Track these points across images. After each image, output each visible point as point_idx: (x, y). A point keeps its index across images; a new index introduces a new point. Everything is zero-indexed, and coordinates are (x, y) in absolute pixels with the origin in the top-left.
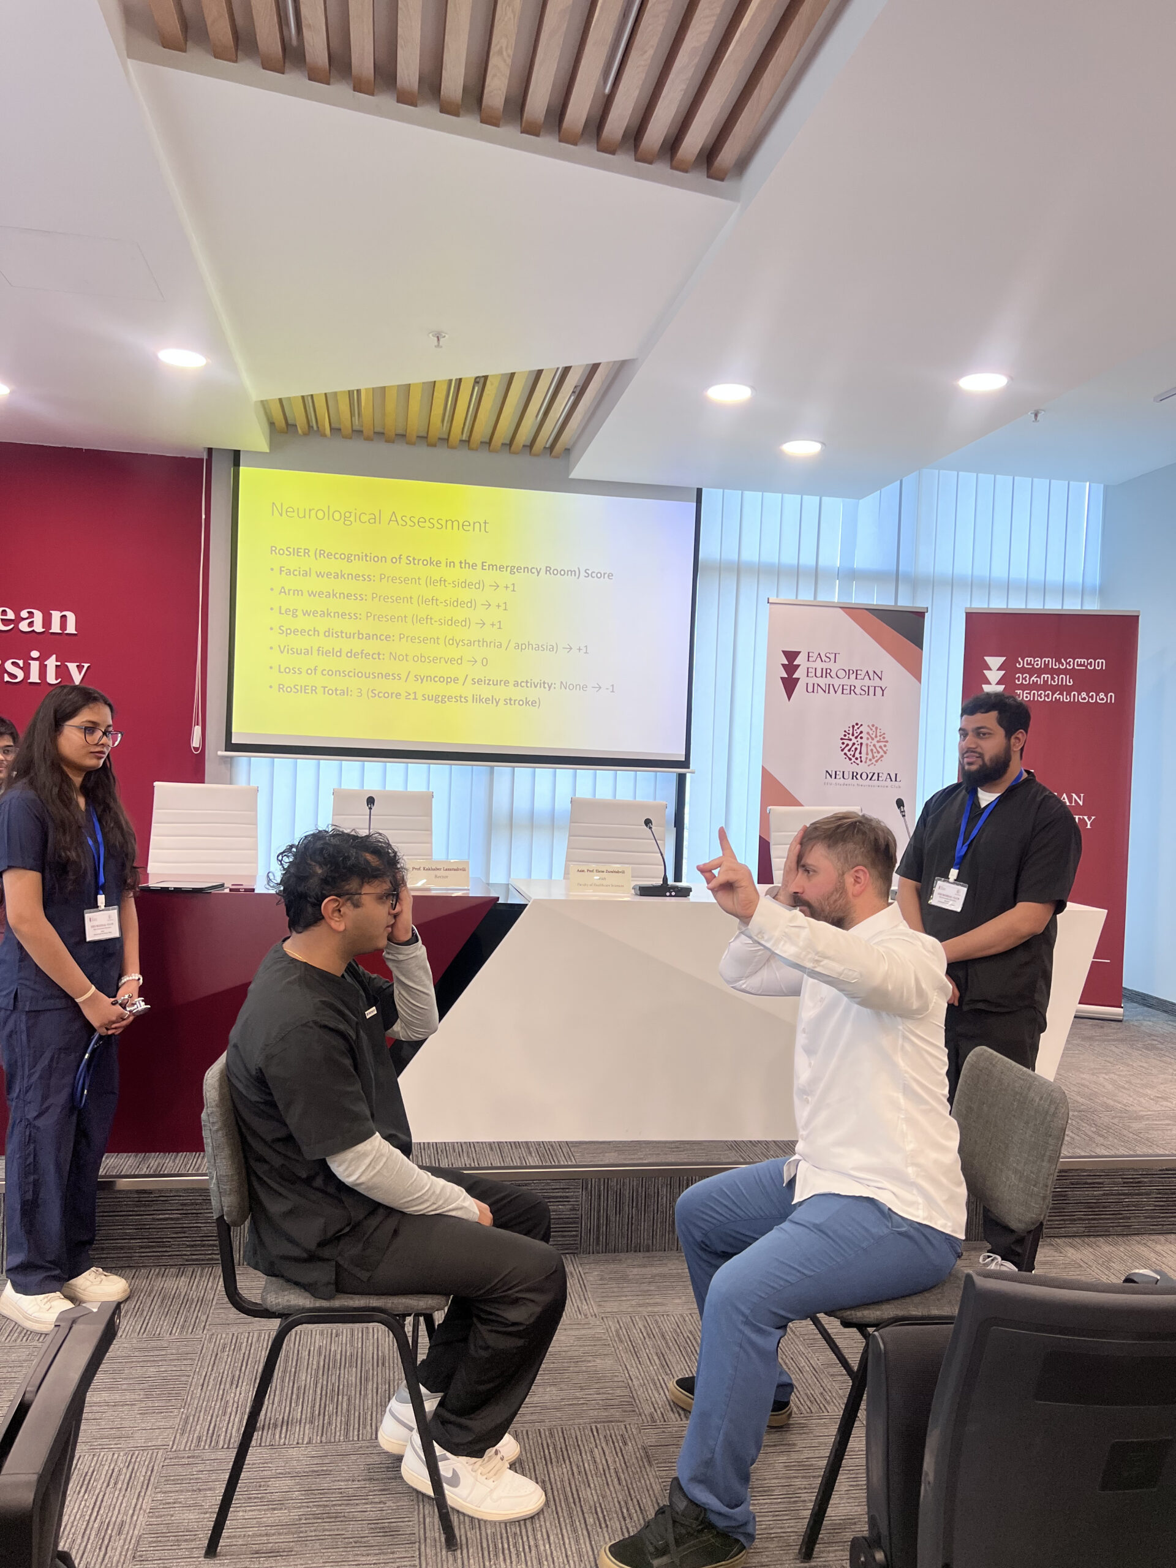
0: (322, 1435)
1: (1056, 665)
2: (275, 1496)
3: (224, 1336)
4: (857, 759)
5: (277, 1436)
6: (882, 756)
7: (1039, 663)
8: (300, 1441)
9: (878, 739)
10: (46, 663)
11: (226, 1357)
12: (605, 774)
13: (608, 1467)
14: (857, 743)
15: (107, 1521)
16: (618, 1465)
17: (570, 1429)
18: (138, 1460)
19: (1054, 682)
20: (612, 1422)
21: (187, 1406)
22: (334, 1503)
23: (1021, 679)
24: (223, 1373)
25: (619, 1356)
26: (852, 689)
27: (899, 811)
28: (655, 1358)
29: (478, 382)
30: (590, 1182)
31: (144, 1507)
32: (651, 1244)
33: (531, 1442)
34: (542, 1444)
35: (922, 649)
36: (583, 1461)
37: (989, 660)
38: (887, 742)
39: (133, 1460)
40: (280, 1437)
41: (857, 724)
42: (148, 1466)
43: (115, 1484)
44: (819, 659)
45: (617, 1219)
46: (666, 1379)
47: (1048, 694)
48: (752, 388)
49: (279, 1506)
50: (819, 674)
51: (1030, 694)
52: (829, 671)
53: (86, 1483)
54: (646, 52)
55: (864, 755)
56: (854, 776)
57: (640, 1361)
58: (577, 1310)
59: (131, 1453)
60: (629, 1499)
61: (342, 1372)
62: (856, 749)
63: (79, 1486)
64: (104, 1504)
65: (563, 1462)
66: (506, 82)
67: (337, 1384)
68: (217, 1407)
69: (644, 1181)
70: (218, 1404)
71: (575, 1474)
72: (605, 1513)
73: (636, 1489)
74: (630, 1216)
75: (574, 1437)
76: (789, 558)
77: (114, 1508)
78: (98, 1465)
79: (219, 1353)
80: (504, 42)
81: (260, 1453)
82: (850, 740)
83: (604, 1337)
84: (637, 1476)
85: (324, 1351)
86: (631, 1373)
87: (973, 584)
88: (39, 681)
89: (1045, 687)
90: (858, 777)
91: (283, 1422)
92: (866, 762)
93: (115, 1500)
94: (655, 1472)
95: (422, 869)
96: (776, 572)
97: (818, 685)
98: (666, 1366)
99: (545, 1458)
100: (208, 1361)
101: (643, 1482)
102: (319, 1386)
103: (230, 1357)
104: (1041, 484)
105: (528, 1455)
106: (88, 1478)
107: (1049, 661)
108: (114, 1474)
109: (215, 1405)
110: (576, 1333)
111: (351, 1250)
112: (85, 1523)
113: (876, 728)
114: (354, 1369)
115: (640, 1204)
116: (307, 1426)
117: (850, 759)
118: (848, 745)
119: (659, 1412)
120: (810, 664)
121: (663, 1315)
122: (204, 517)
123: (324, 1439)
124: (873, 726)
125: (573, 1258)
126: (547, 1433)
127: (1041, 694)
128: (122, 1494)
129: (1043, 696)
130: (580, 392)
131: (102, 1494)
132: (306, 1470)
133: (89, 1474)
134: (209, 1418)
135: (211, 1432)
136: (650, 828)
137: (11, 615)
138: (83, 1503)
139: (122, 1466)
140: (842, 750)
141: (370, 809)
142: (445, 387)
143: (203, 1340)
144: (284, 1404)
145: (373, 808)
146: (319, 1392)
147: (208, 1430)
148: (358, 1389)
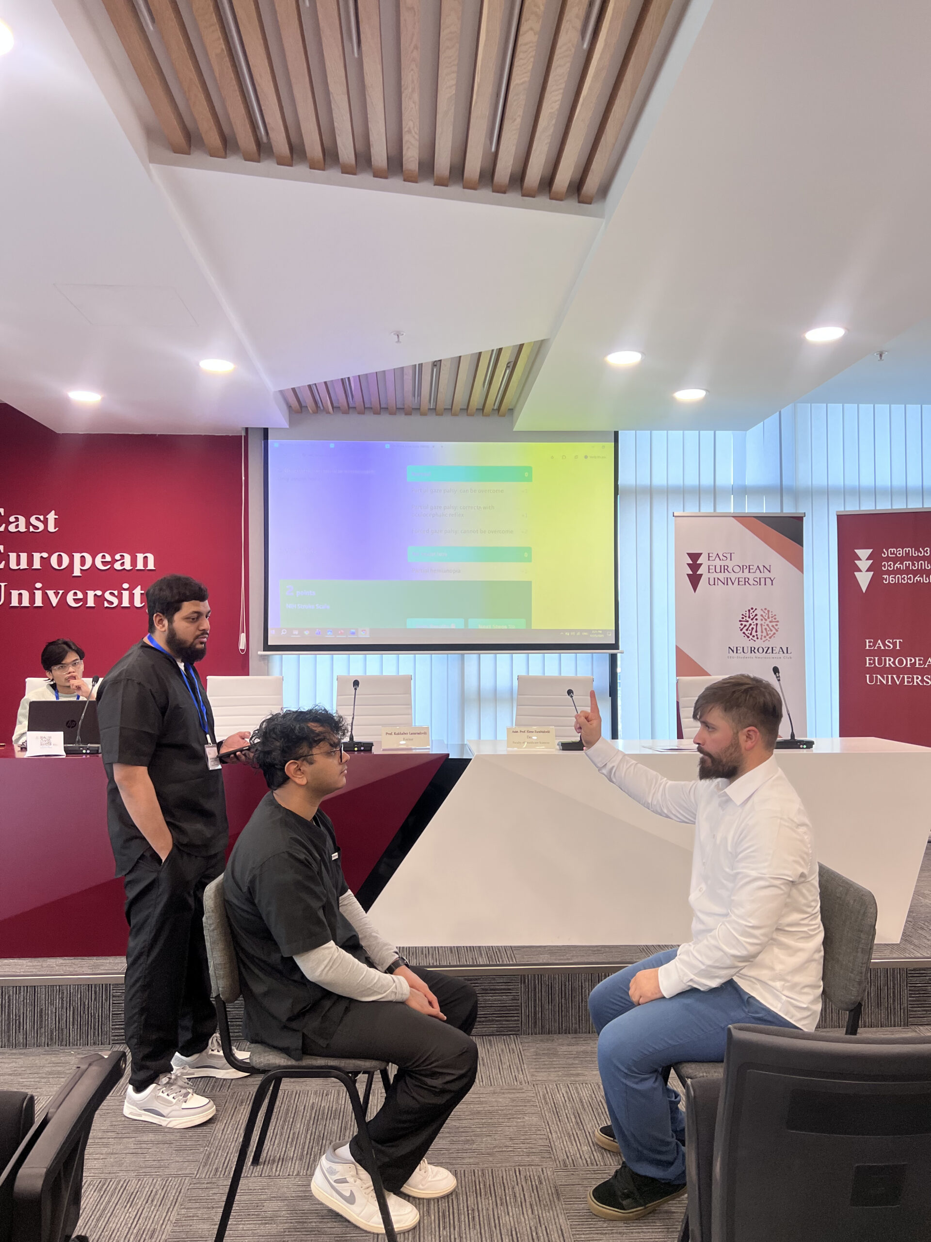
0: (308, 1169)
1: (915, 554)
2: (269, 1214)
3: (243, 1093)
4: (754, 636)
5: (274, 1170)
6: (774, 634)
7: (900, 552)
8: (291, 1173)
9: (770, 619)
10: (133, 592)
11: (242, 1110)
12: (551, 657)
13: (525, 1200)
14: (753, 624)
15: (144, 1228)
16: (533, 1199)
17: (498, 1171)
18: (171, 1184)
19: (915, 567)
20: (532, 1165)
21: (210, 1145)
22: (311, 1220)
23: (886, 566)
24: (239, 1121)
25: (544, 1115)
26: (747, 581)
27: (775, 676)
28: (572, 1117)
29: (436, 365)
30: (527, 977)
31: (171, 1219)
32: (578, 1027)
33: (467, 1179)
34: (475, 1181)
35: (802, 546)
36: (505, 1195)
37: (860, 552)
38: (778, 622)
39: (167, 1184)
40: (276, 1170)
41: (752, 609)
42: (177, 1189)
43: (152, 1201)
44: (717, 558)
45: (550, 1007)
46: (579, 1134)
47: (911, 577)
48: (643, 353)
49: (270, 1222)
50: (718, 570)
51: (895, 578)
52: (726, 567)
53: (131, 1200)
54: (515, 119)
55: (759, 633)
56: (752, 650)
57: (559, 1119)
58: (514, 1078)
59: (166, 1179)
60: (539, 1225)
61: (328, 1122)
62: (753, 628)
63: (126, 1202)
64: (143, 1216)
65: (489, 1195)
66: (417, 151)
67: (323, 1132)
68: (232, 1146)
69: (570, 977)
70: (233, 1144)
71: (498, 1205)
72: (519, 1235)
73: (545, 1218)
74: (560, 1005)
75: (501, 1176)
76: (691, 480)
77: (149, 1219)
78: (141, 1188)
79: (238, 1106)
80: (411, 124)
81: (260, 1182)
82: (747, 621)
83: (533, 1100)
84: (547, 1208)
85: (316, 1106)
86: (551, 1128)
87: (846, 492)
88: (129, 606)
89: (908, 571)
90: (756, 651)
91: (279, 1159)
92: (761, 639)
93: (150, 1213)
94: (562, 1205)
95: (393, 734)
96: (682, 492)
97: (718, 579)
98: (580, 1124)
99: (476, 1192)
100: (229, 1112)
101: (551, 1212)
102: (310, 1132)
103: (245, 1110)
104: (898, 408)
105: (464, 1189)
106: (133, 1196)
107: (909, 550)
108: (152, 1194)
109: (231, 1145)
110: (512, 1096)
111: (312, 1023)
112: (127, 1229)
113: (768, 611)
114: (337, 1120)
115: (567, 994)
116: (297, 1162)
117: (748, 637)
118: (745, 626)
119: (570, 1159)
120: (710, 563)
121: (582, 1084)
122: (243, 478)
123: (308, 1172)
124: (765, 609)
125: (515, 1037)
126: (480, 1173)
127: (904, 577)
128: (156, 1209)
129: (906, 579)
130: (512, 366)
131: (142, 1208)
132: (293, 1195)
133: (134, 1194)
134: (226, 1154)
135: (225, 1165)
136: (572, 697)
137: (108, 558)
138: (127, 1215)
139: (158, 1188)
140: (741, 630)
141: (356, 689)
142: (411, 371)
143: (227, 1096)
144: (281, 1146)
145: (358, 689)
146: (309, 1137)
147: (224, 1163)
148: (338, 1136)
